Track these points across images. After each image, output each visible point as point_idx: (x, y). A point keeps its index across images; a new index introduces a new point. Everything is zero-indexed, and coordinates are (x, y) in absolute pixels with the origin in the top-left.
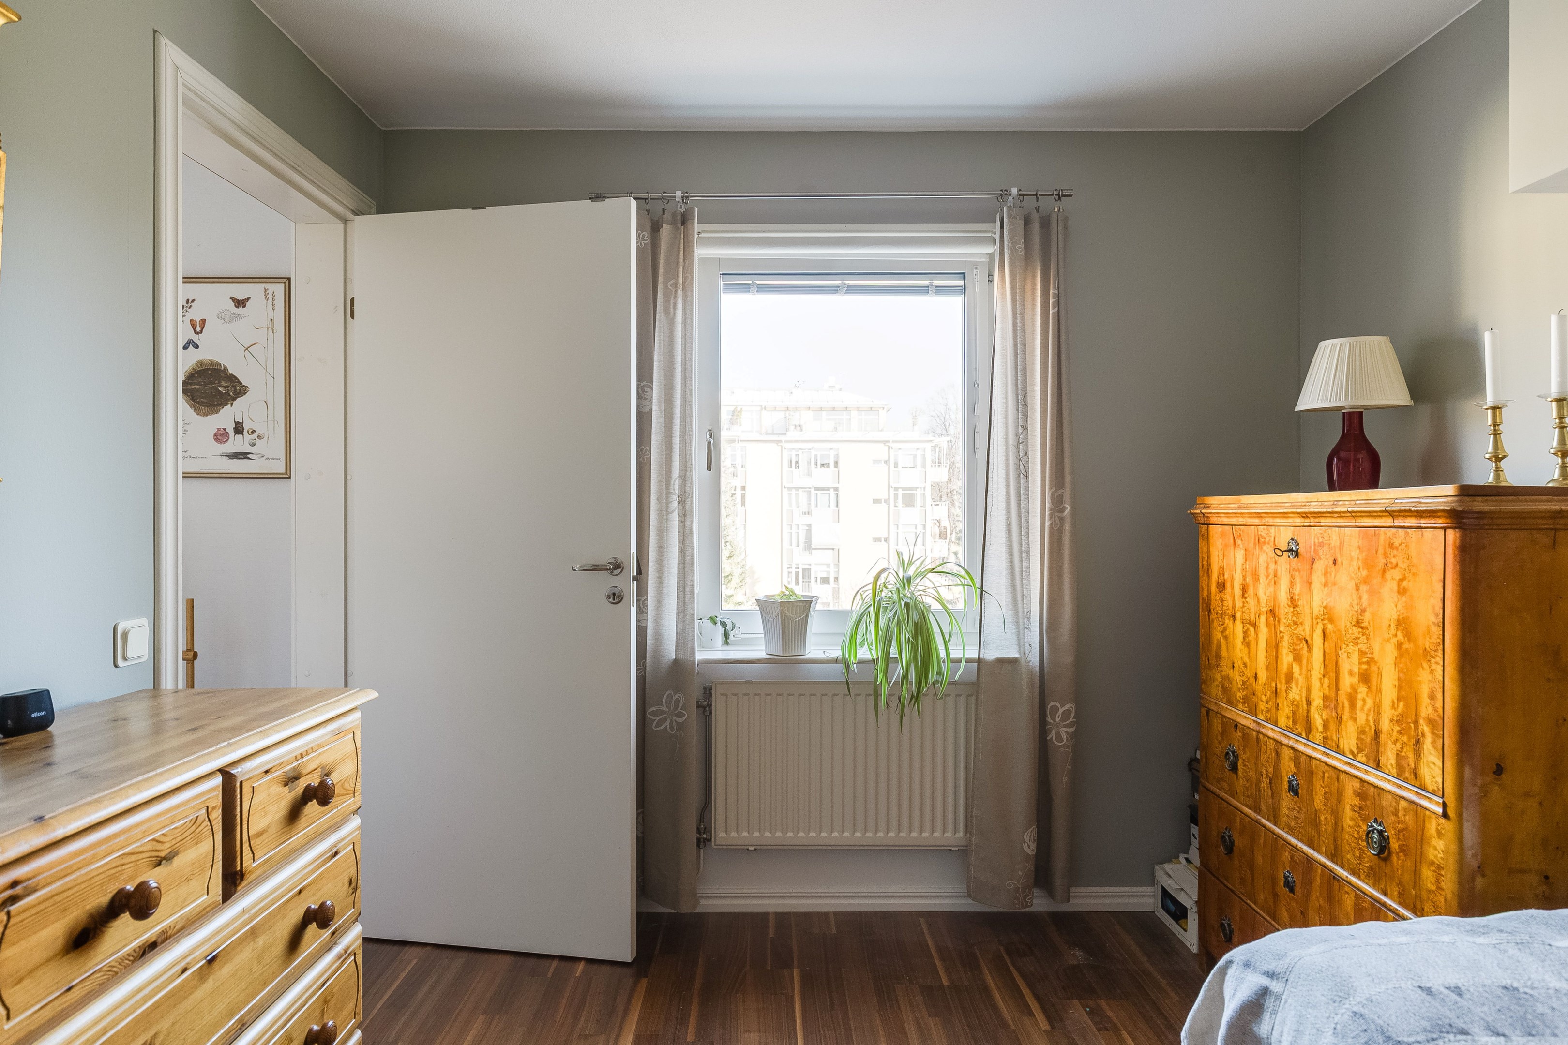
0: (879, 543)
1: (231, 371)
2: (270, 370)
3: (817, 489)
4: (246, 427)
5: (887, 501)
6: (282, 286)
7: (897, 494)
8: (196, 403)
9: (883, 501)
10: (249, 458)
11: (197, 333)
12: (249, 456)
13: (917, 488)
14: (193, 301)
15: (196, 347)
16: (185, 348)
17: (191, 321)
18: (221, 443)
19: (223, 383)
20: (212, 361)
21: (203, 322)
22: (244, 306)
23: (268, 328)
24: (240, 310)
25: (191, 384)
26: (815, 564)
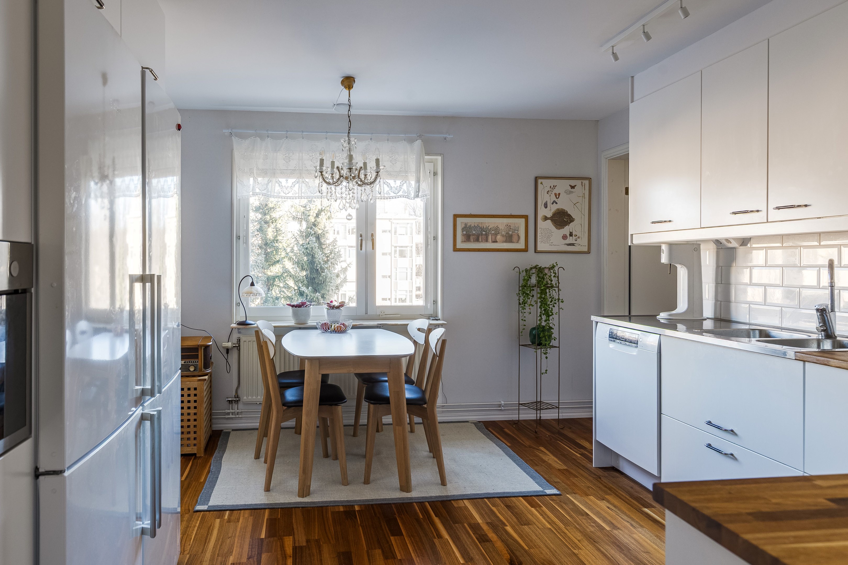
0: (386, 279)
1: (569, 213)
2: (583, 212)
3: (349, 247)
4: (574, 234)
5: (390, 254)
6: (588, 181)
7: (396, 250)
8: (556, 225)
9: (388, 254)
10: (575, 246)
11: (557, 198)
12: (575, 245)
13: (407, 246)
14: (556, 186)
15: (557, 203)
16: (552, 204)
17: (555, 193)
18: (564, 239)
19: (566, 217)
20: (562, 209)
21: (559, 194)
22: (574, 188)
23: (582, 197)
24: (573, 190)
25: (554, 217)
26: (349, 291)
